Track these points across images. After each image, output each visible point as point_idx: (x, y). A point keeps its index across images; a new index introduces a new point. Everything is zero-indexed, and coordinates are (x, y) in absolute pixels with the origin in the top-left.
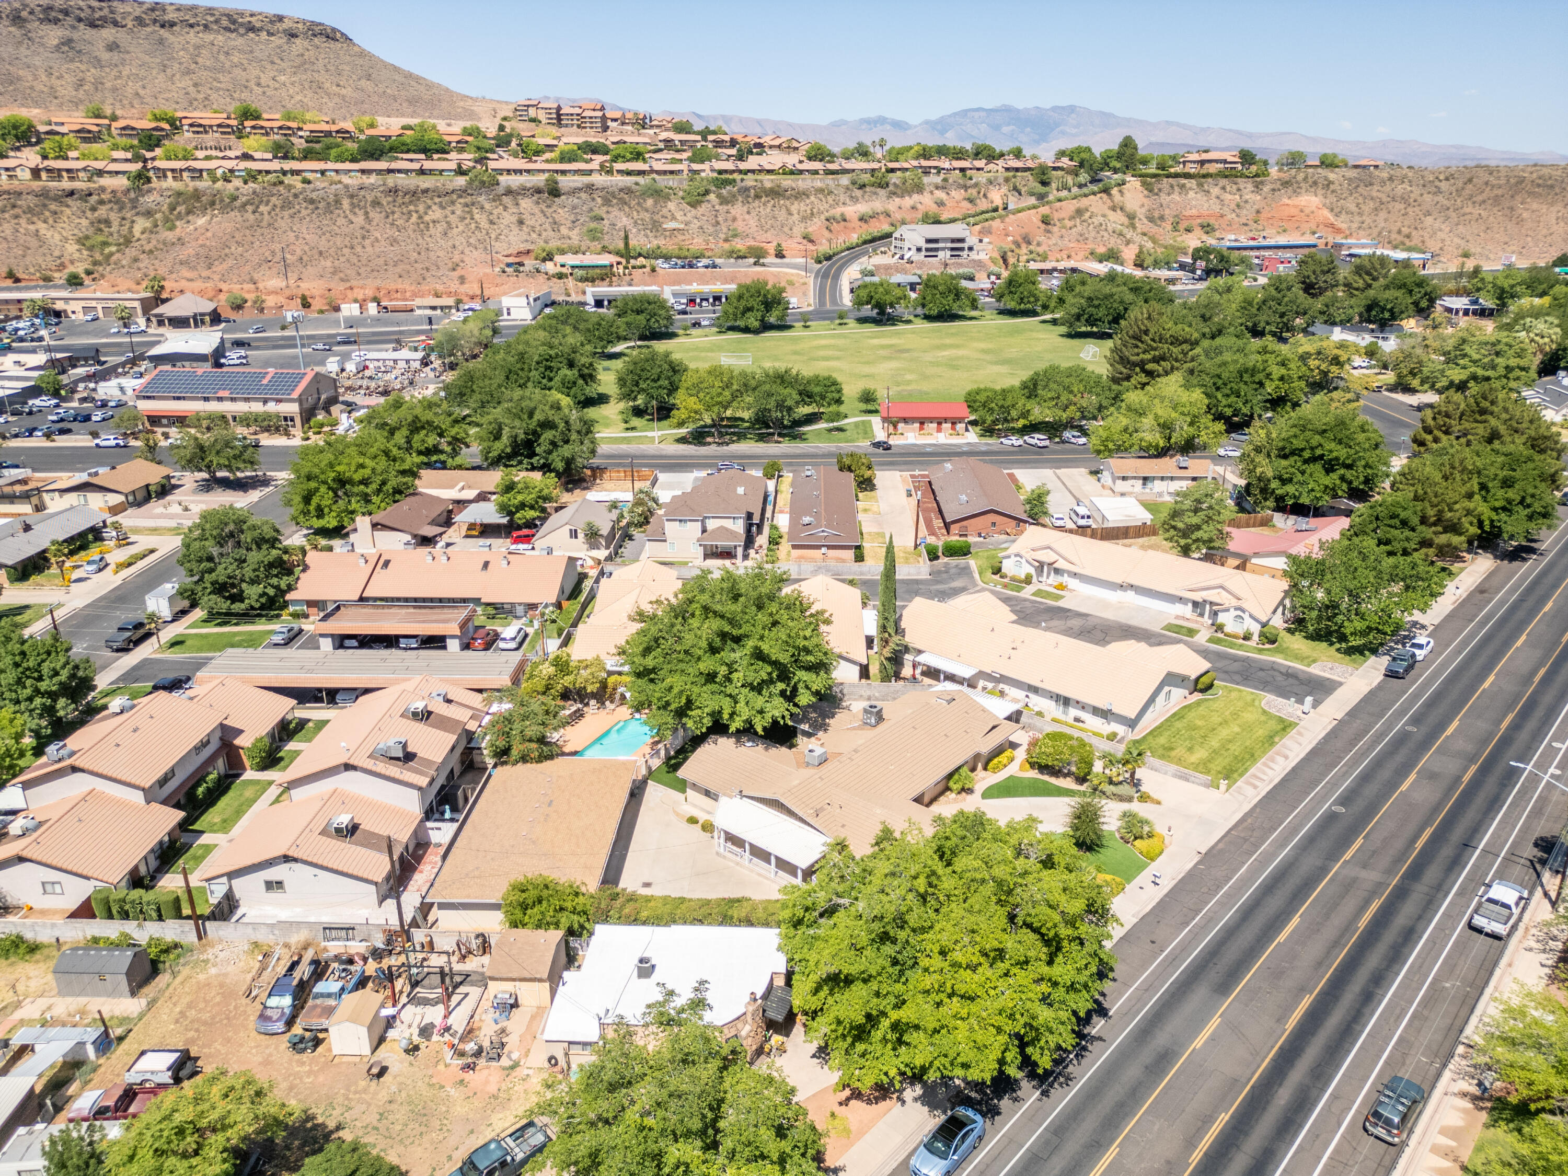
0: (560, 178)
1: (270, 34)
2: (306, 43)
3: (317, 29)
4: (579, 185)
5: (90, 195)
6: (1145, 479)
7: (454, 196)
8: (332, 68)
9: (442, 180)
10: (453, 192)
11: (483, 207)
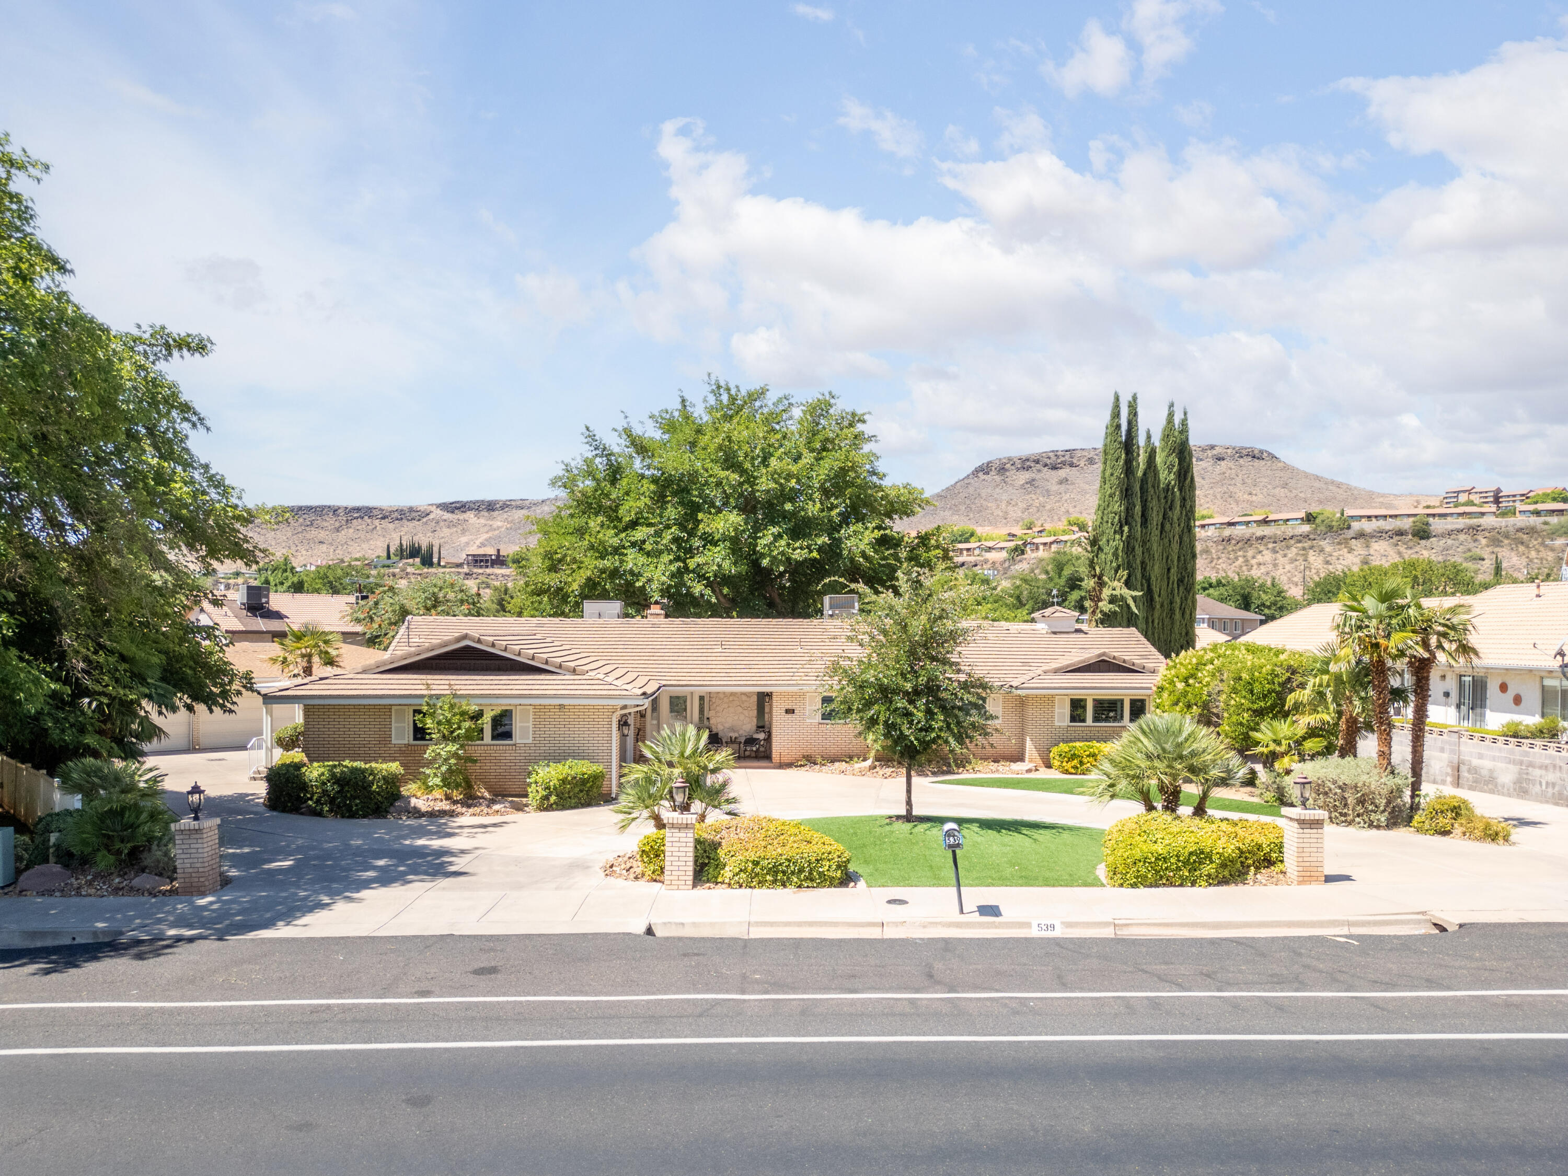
0: (1431, 520)
2: (1231, 464)
3: (1244, 452)
4: (1461, 526)
5: (976, 565)
7: (1292, 542)
8: (1249, 481)
9: (1283, 528)
10: (1292, 538)
11: (1322, 550)
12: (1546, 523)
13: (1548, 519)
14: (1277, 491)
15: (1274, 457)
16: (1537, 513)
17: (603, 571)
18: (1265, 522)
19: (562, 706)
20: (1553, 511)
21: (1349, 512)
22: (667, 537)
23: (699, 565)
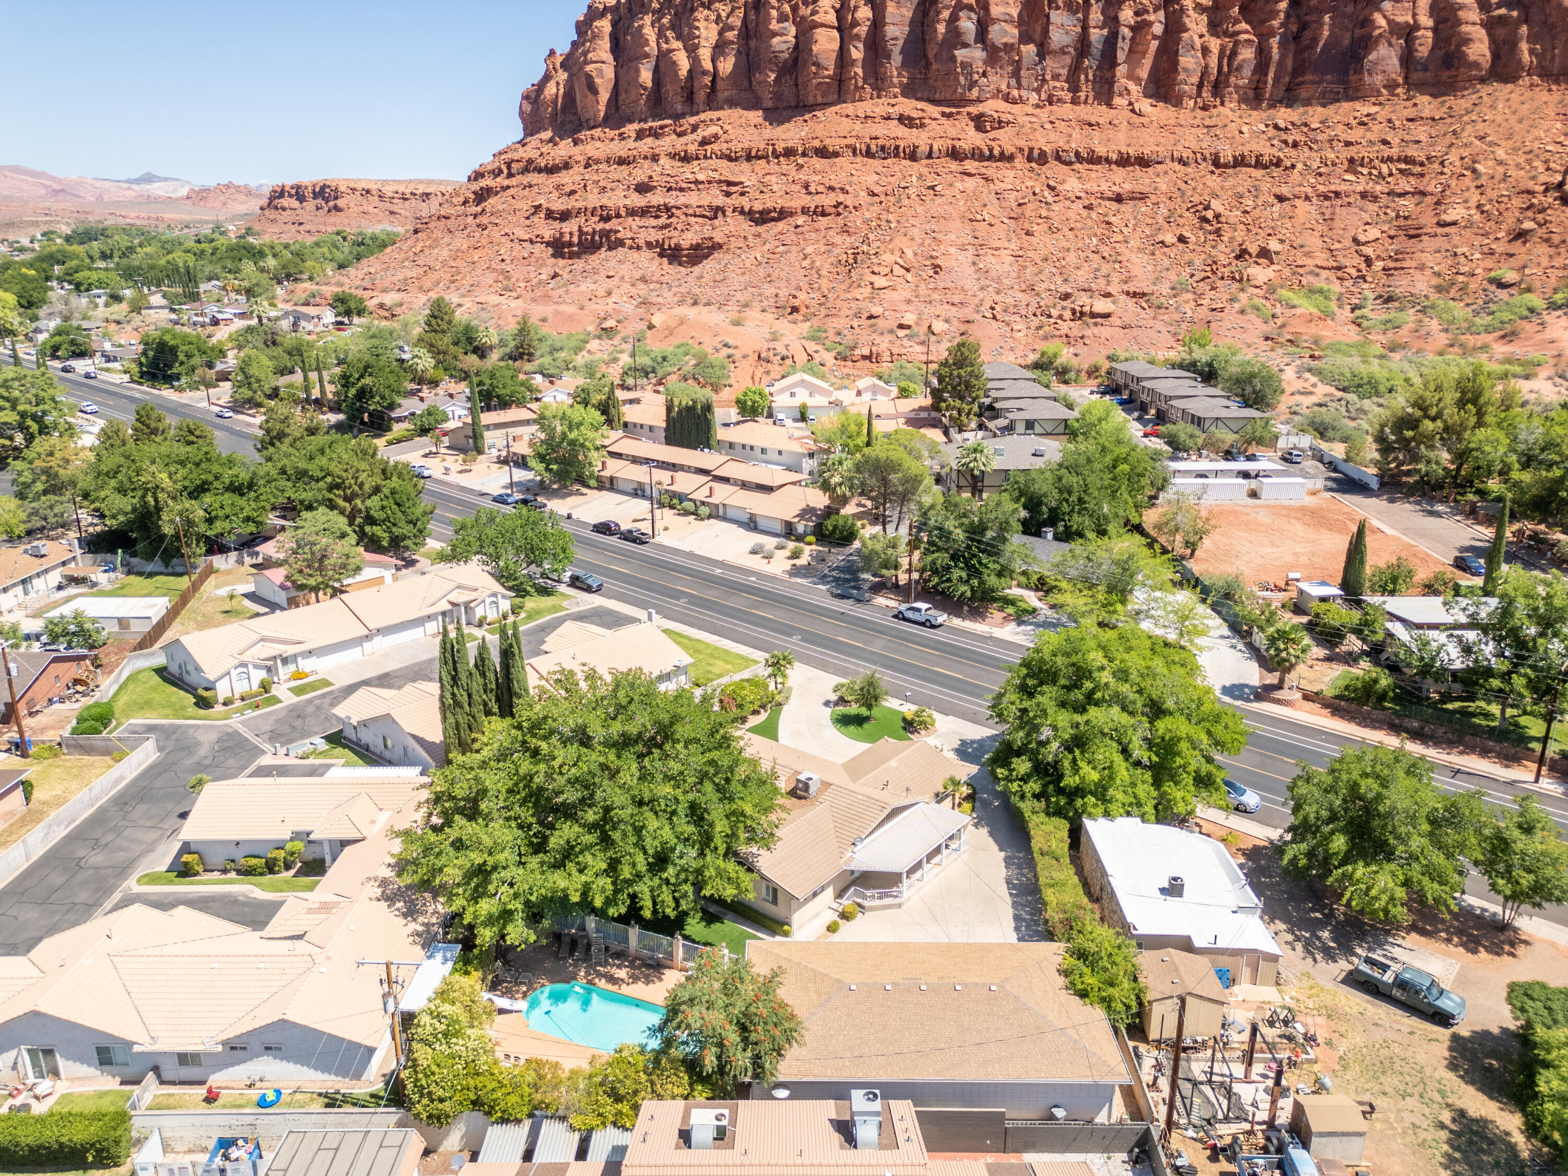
6: (24, 582)
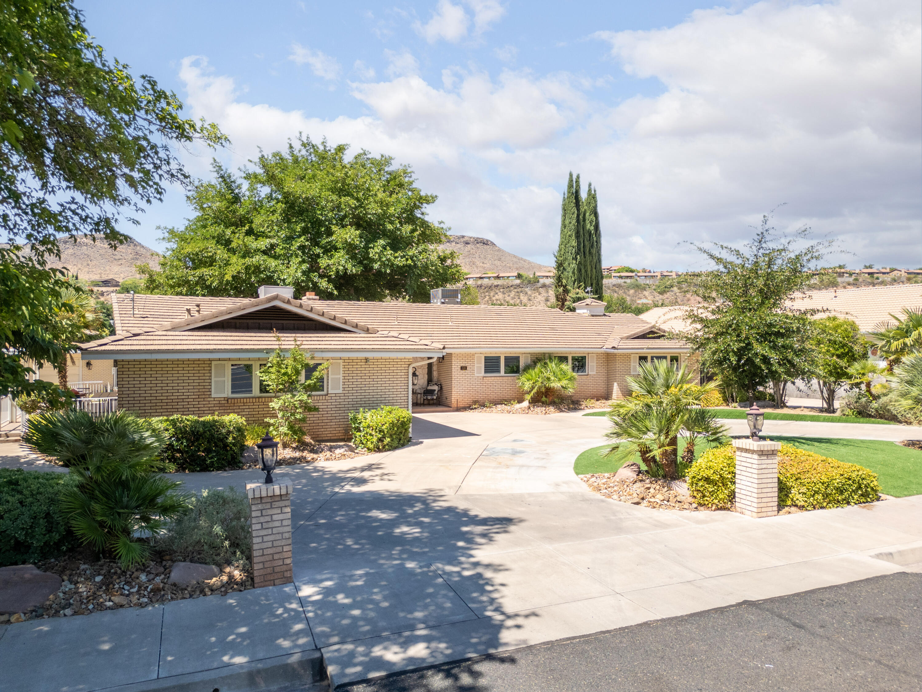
1: (457, 243)
2: (473, 247)
3: (479, 240)
7: (512, 288)
8: (482, 256)
9: (507, 281)
10: (512, 286)
11: (526, 293)
12: (625, 282)
13: (626, 280)
14: (496, 262)
15: (493, 244)
16: (621, 277)
17: (247, 268)
18: (498, 277)
19: (367, 360)
20: (628, 277)
21: (538, 274)
22: (296, 244)
23: (328, 265)
